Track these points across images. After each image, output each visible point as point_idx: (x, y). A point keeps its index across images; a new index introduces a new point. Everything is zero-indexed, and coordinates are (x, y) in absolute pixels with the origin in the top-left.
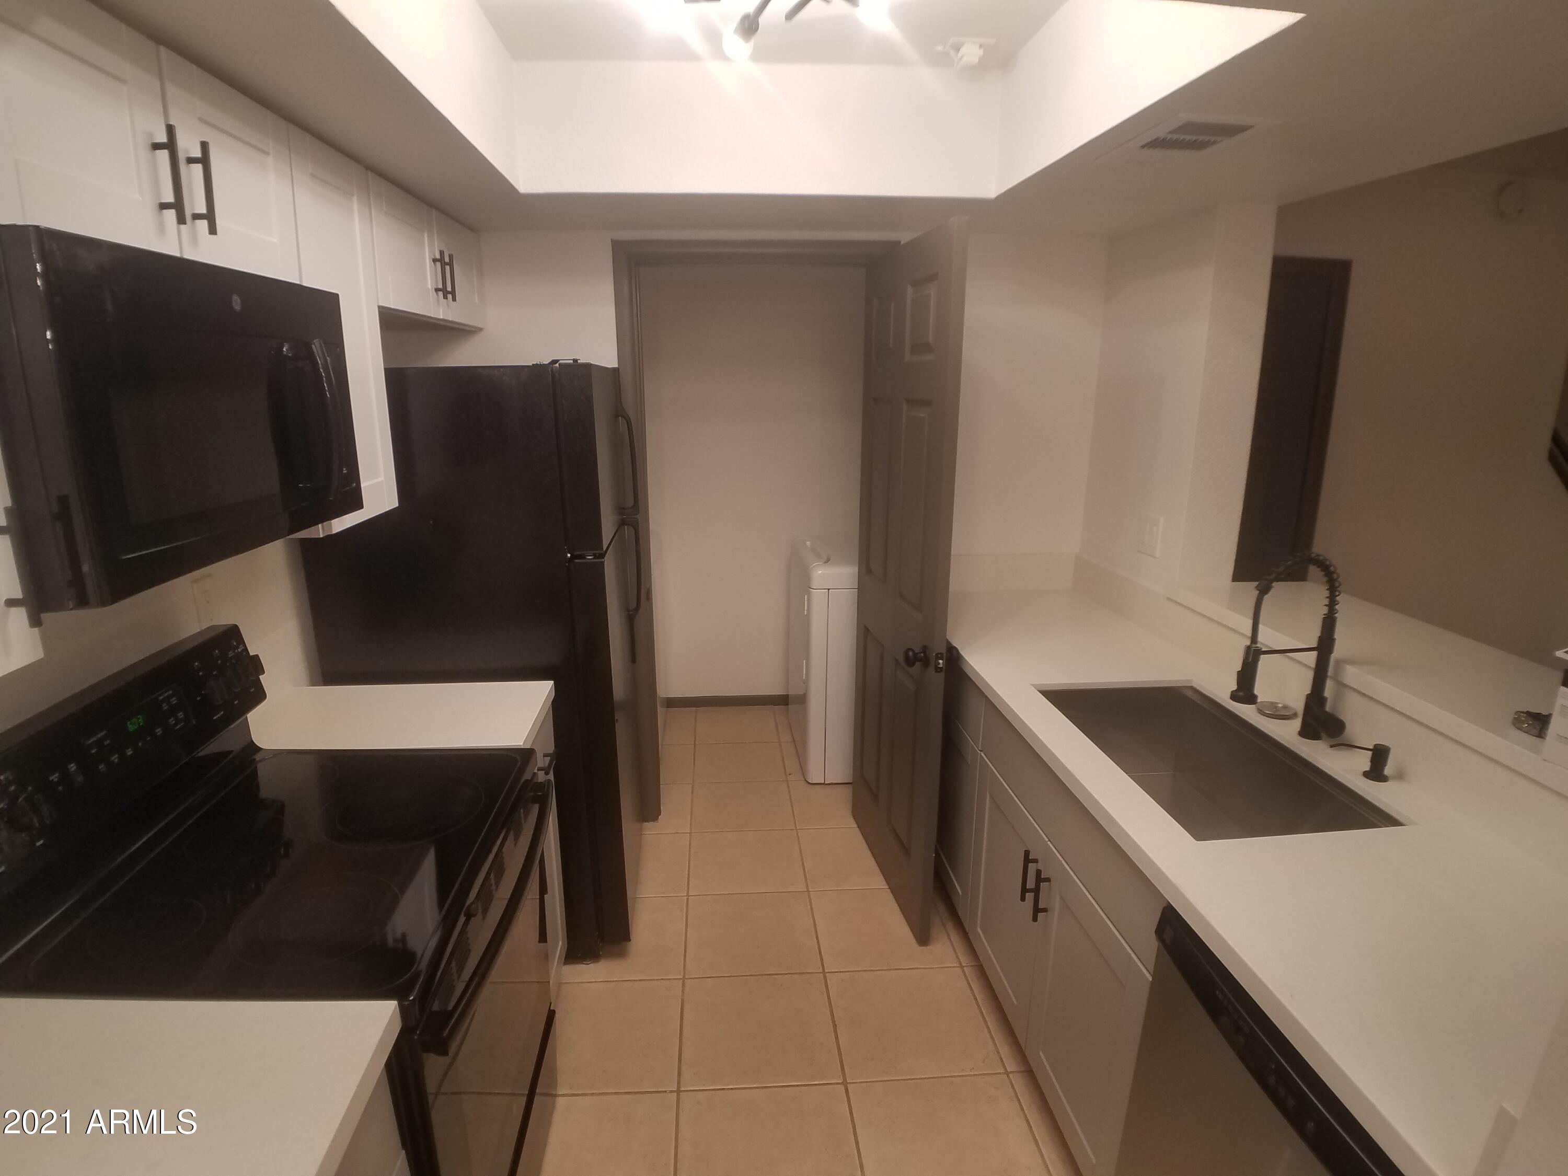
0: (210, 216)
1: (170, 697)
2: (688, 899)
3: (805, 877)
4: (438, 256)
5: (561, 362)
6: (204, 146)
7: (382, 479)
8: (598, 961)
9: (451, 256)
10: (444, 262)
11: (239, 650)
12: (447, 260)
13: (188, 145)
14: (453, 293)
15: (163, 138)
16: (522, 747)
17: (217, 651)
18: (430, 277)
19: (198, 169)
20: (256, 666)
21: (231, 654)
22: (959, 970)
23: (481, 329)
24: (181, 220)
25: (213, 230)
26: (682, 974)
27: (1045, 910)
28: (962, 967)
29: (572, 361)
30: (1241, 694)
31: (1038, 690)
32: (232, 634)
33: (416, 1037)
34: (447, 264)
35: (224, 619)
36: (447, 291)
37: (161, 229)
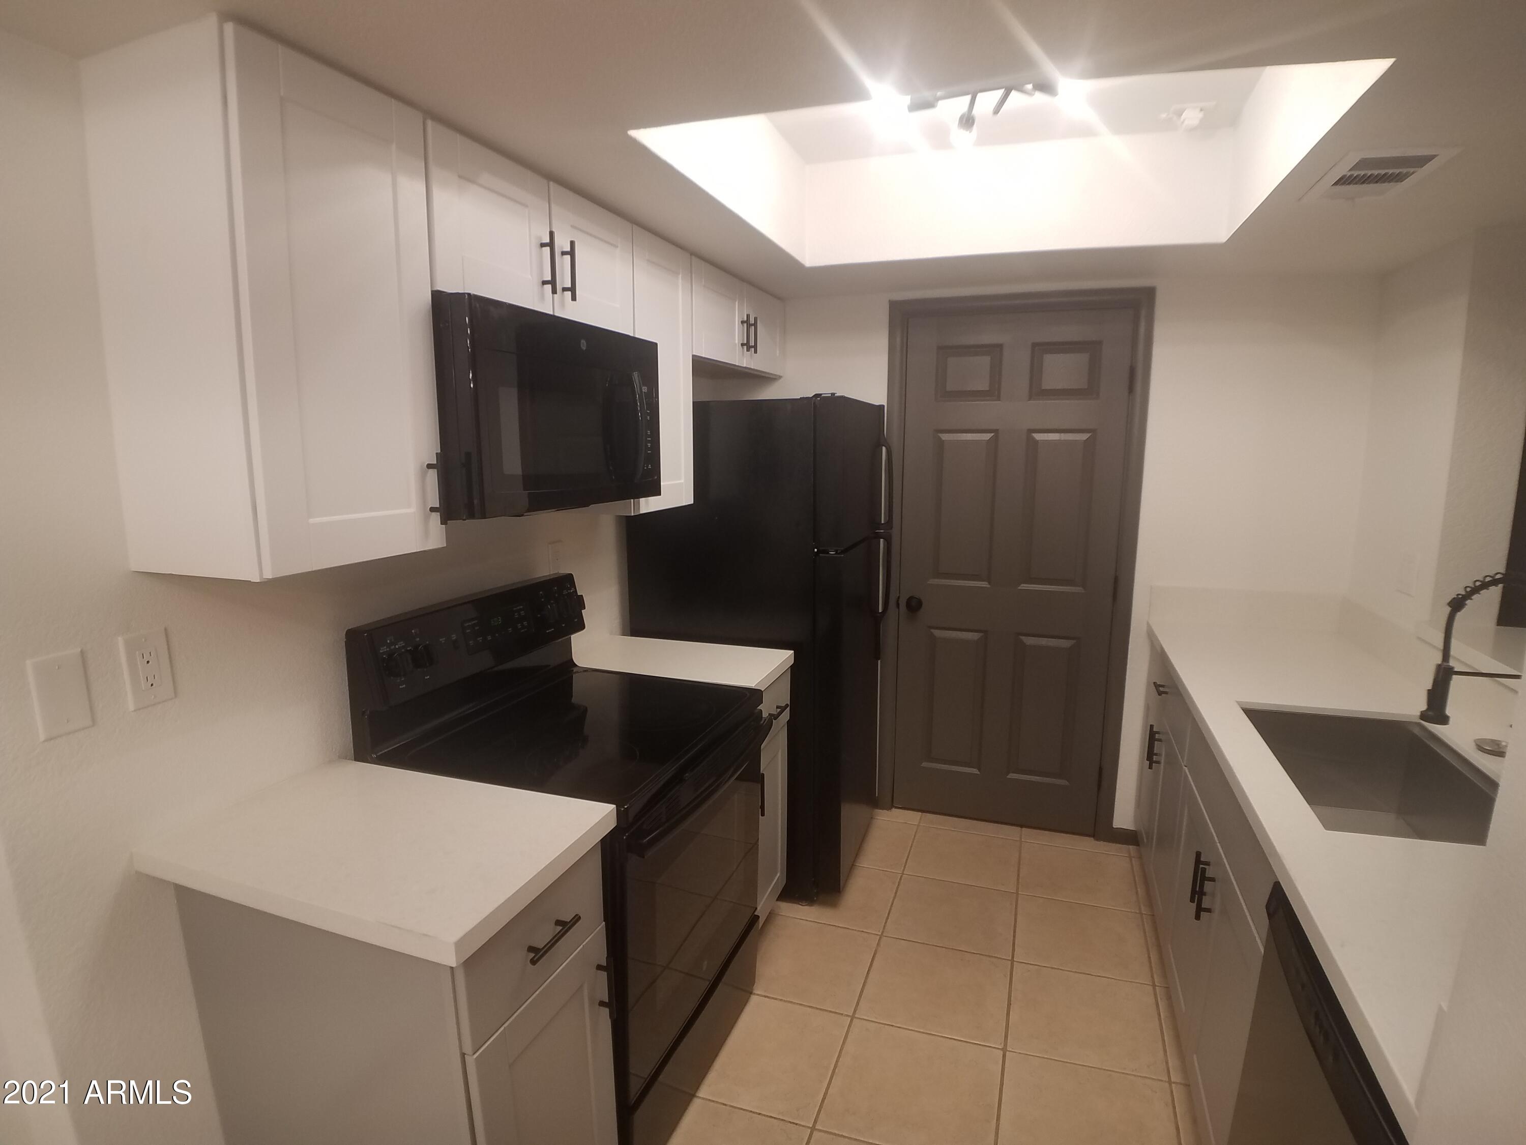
0: (573, 289)
1: (521, 610)
2: (901, 877)
3: (1018, 879)
4: (745, 319)
5: (823, 395)
6: (572, 244)
7: (682, 481)
8: (811, 906)
9: (756, 319)
10: (749, 324)
11: (571, 591)
12: (752, 321)
13: (562, 244)
14: (755, 347)
15: (547, 240)
16: (753, 688)
17: (556, 588)
18: (738, 334)
19: (568, 258)
20: (580, 603)
21: (565, 592)
22: (1151, 988)
23: (780, 377)
24: (554, 291)
25: (574, 298)
26: (881, 931)
27: (1208, 910)
28: (1154, 986)
29: (830, 395)
30: (1430, 713)
31: (1241, 708)
32: (568, 580)
33: (625, 838)
34: (752, 325)
35: (564, 570)
36: (750, 346)
37: (542, 297)
